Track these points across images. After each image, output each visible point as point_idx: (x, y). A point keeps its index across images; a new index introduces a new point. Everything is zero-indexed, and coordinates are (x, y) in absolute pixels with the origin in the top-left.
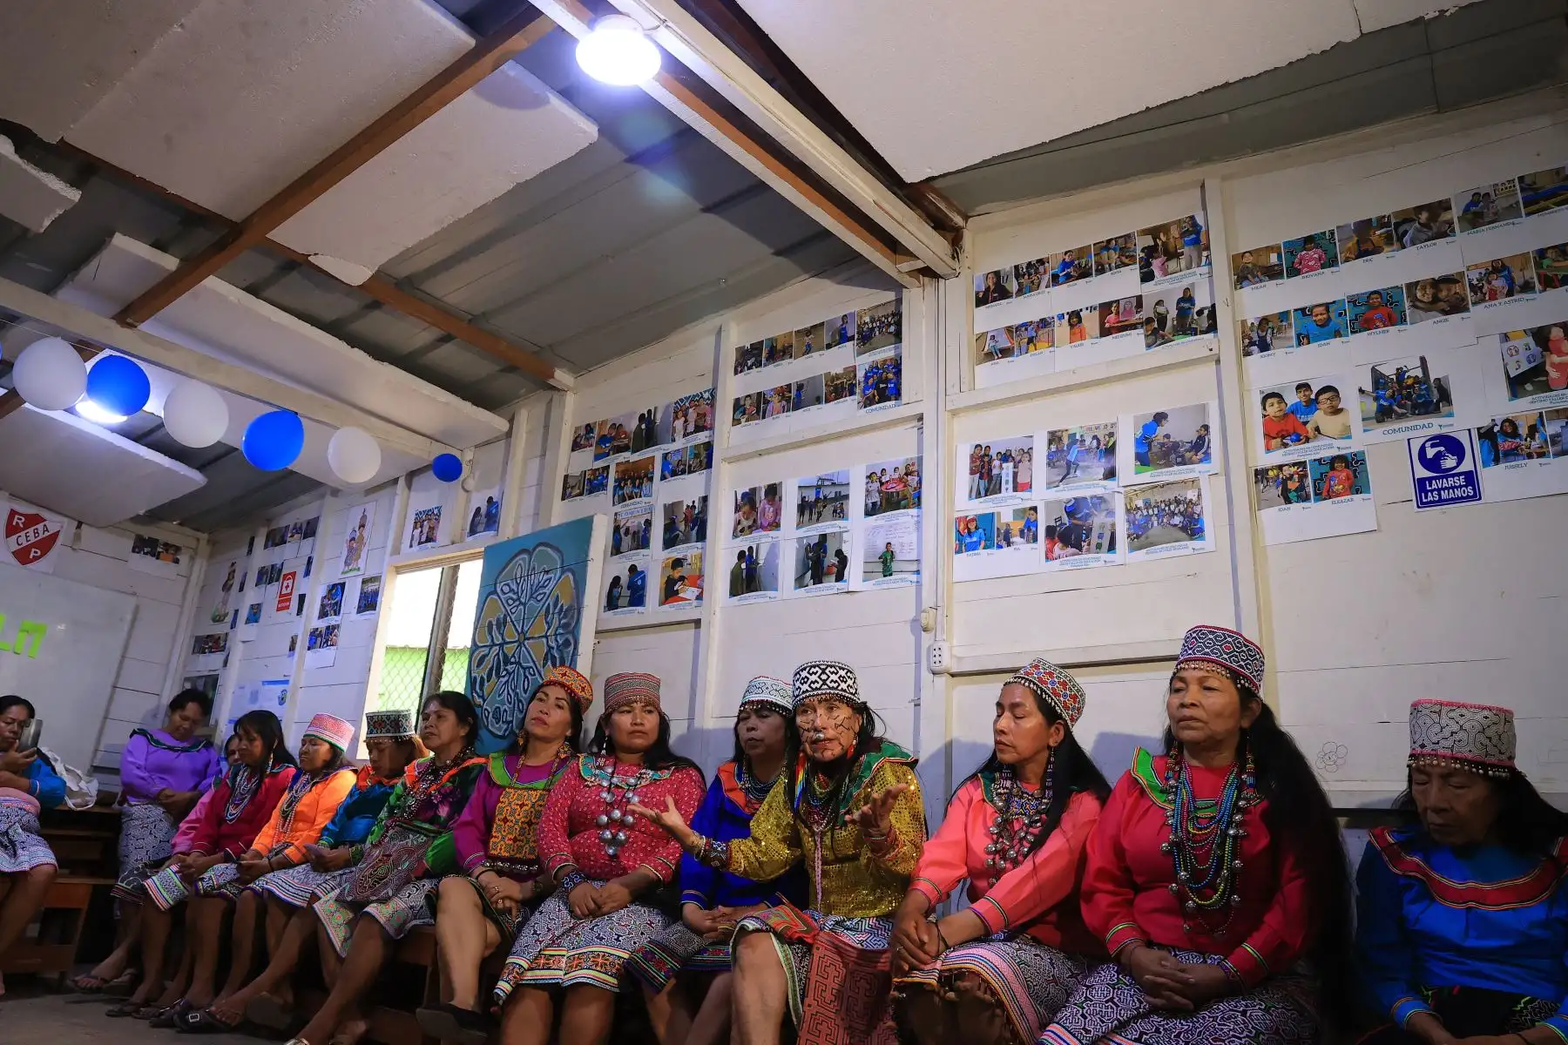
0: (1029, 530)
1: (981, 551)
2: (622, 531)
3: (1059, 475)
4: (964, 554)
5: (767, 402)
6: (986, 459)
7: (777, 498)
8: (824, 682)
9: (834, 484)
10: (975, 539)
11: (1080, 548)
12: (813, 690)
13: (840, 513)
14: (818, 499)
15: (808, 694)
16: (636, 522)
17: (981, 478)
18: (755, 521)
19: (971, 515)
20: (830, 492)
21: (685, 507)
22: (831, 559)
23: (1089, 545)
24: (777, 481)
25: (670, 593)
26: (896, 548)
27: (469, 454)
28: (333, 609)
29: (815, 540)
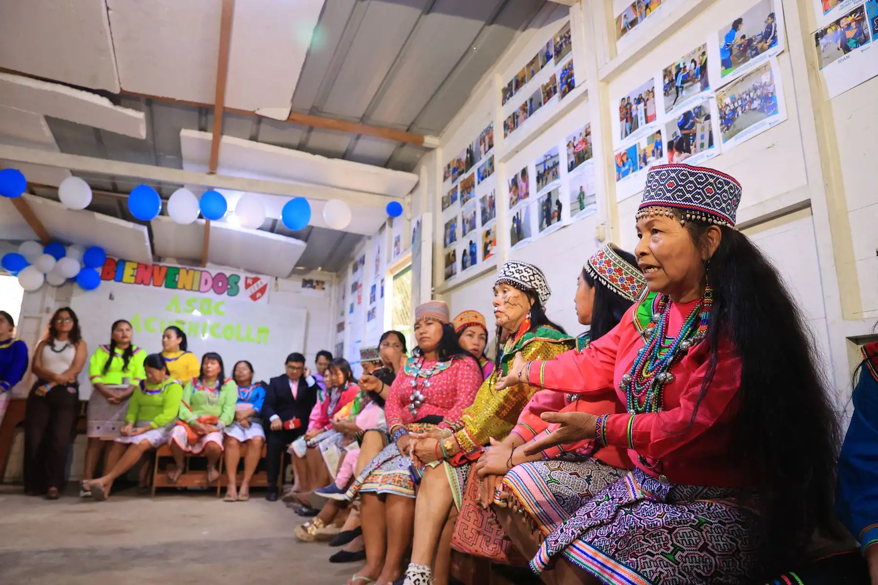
0: (657, 149)
1: (631, 175)
2: (465, 221)
3: (672, 100)
4: (622, 180)
5: (518, 117)
6: (628, 107)
7: (526, 176)
9: (552, 157)
10: (627, 167)
11: (689, 151)
13: (556, 176)
14: (545, 170)
16: (469, 216)
17: (627, 121)
18: (518, 195)
19: (623, 151)
20: (550, 164)
21: (488, 198)
22: (555, 208)
23: (695, 147)
24: (525, 166)
25: (486, 253)
26: (585, 189)
27: (408, 199)
28: (373, 299)
29: (546, 198)
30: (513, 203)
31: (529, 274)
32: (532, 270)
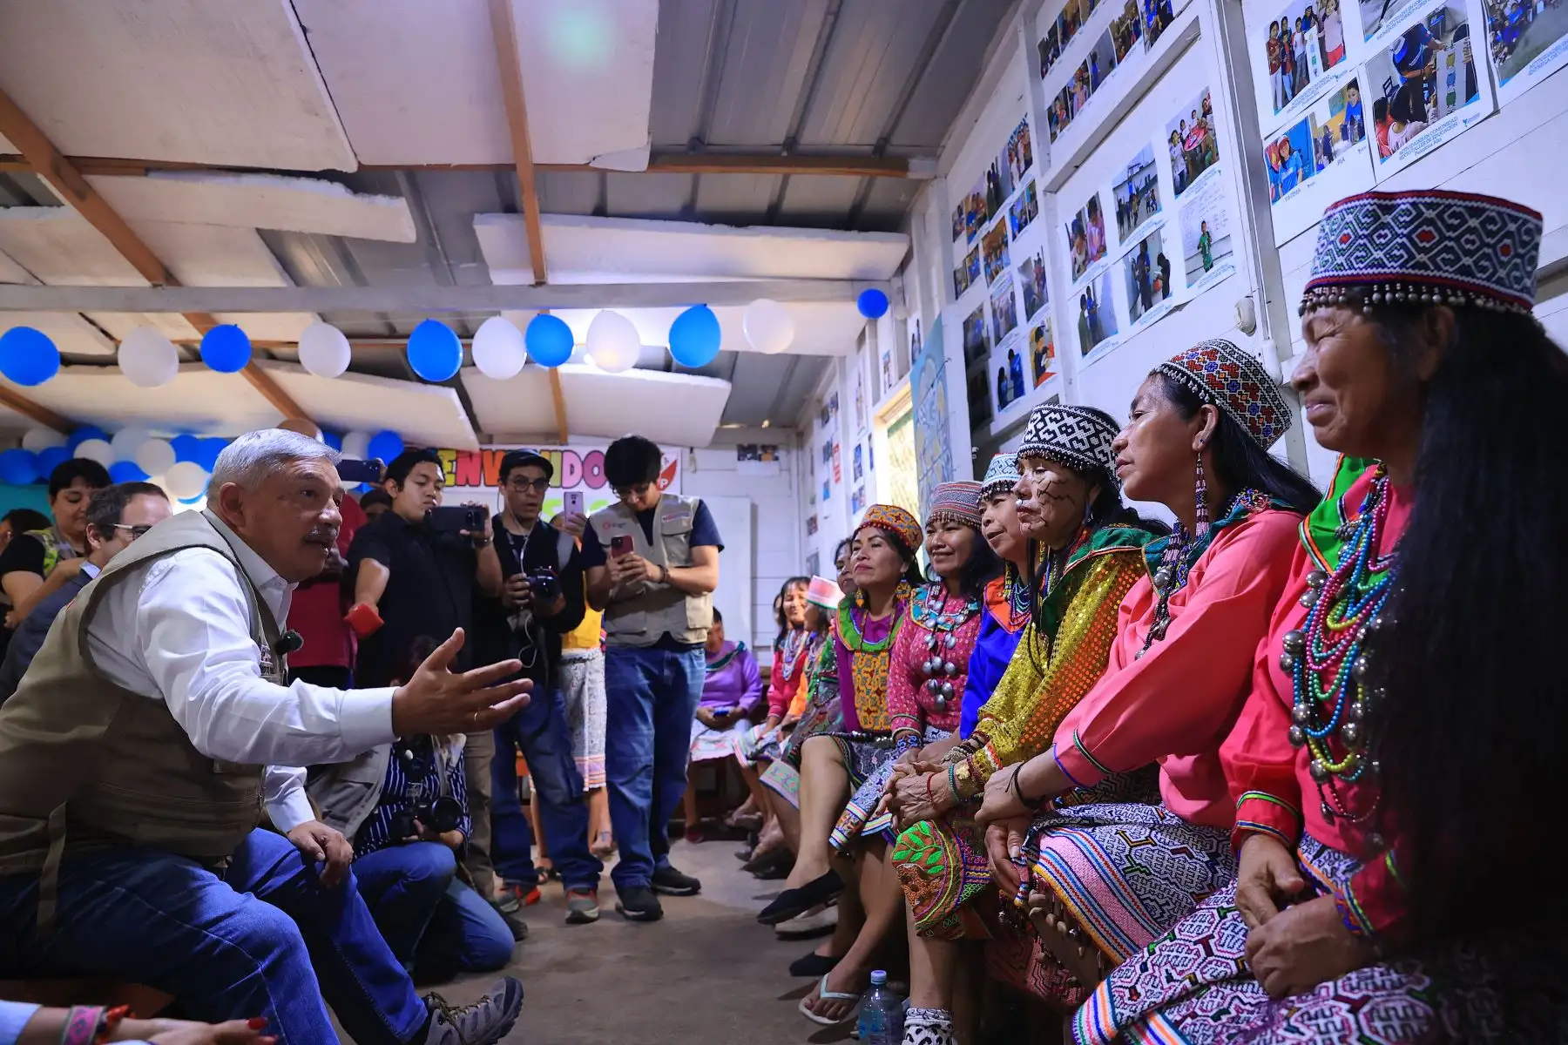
0: (1352, 123)
1: (1301, 185)
2: (998, 314)
3: (1378, 7)
4: (1283, 199)
5: (1072, 96)
6: (1285, 39)
7: (1099, 214)
9: (1142, 168)
10: (1291, 170)
11: (1423, 118)
13: (1153, 206)
14: (1132, 196)
17: (1284, 73)
19: (1280, 135)
20: (1139, 182)
21: (1033, 263)
22: (1156, 271)
23: (1435, 105)
24: (1095, 193)
25: (1039, 371)
27: (897, 283)
28: (859, 471)
29: (1137, 252)
30: (1078, 271)
31: (1089, 433)
32: (1094, 423)
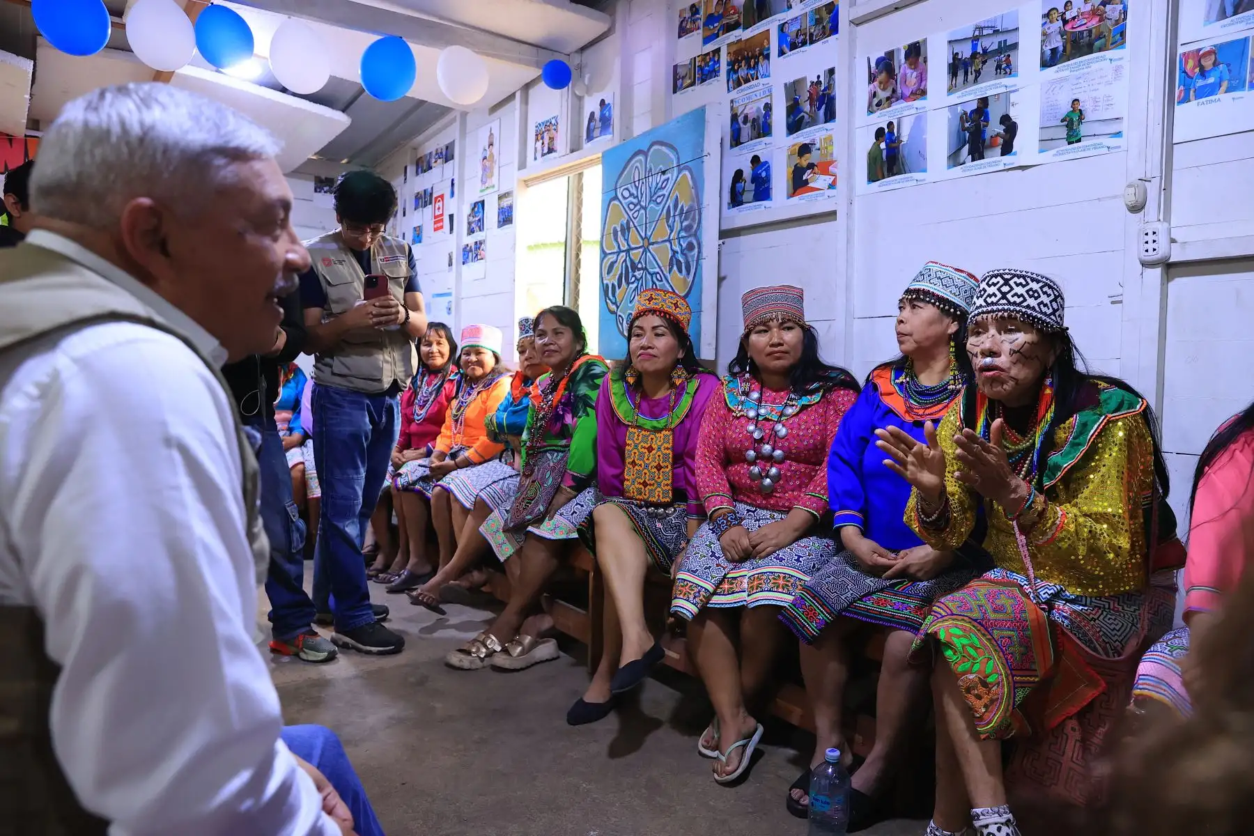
1: (1221, 96)
2: (740, 119)
4: (1194, 103)
7: (921, 59)
8: (1004, 296)
9: (996, 32)
10: (1211, 80)
12: (988, 304)
13: (1005, 68)
14: (974, 55)
15: (980, 310)
16: (753, 109)
18: (894, 91)
19: (1206, 46)
21: (809, 84)
22: (995, 128)
24: (920, 39)
25: (798, 183)
26: (1086, 106)
27: (576, 59)
29: (972, 106)
30: (875, 105)
31: (1051, 299)
32: (1053, 289)
